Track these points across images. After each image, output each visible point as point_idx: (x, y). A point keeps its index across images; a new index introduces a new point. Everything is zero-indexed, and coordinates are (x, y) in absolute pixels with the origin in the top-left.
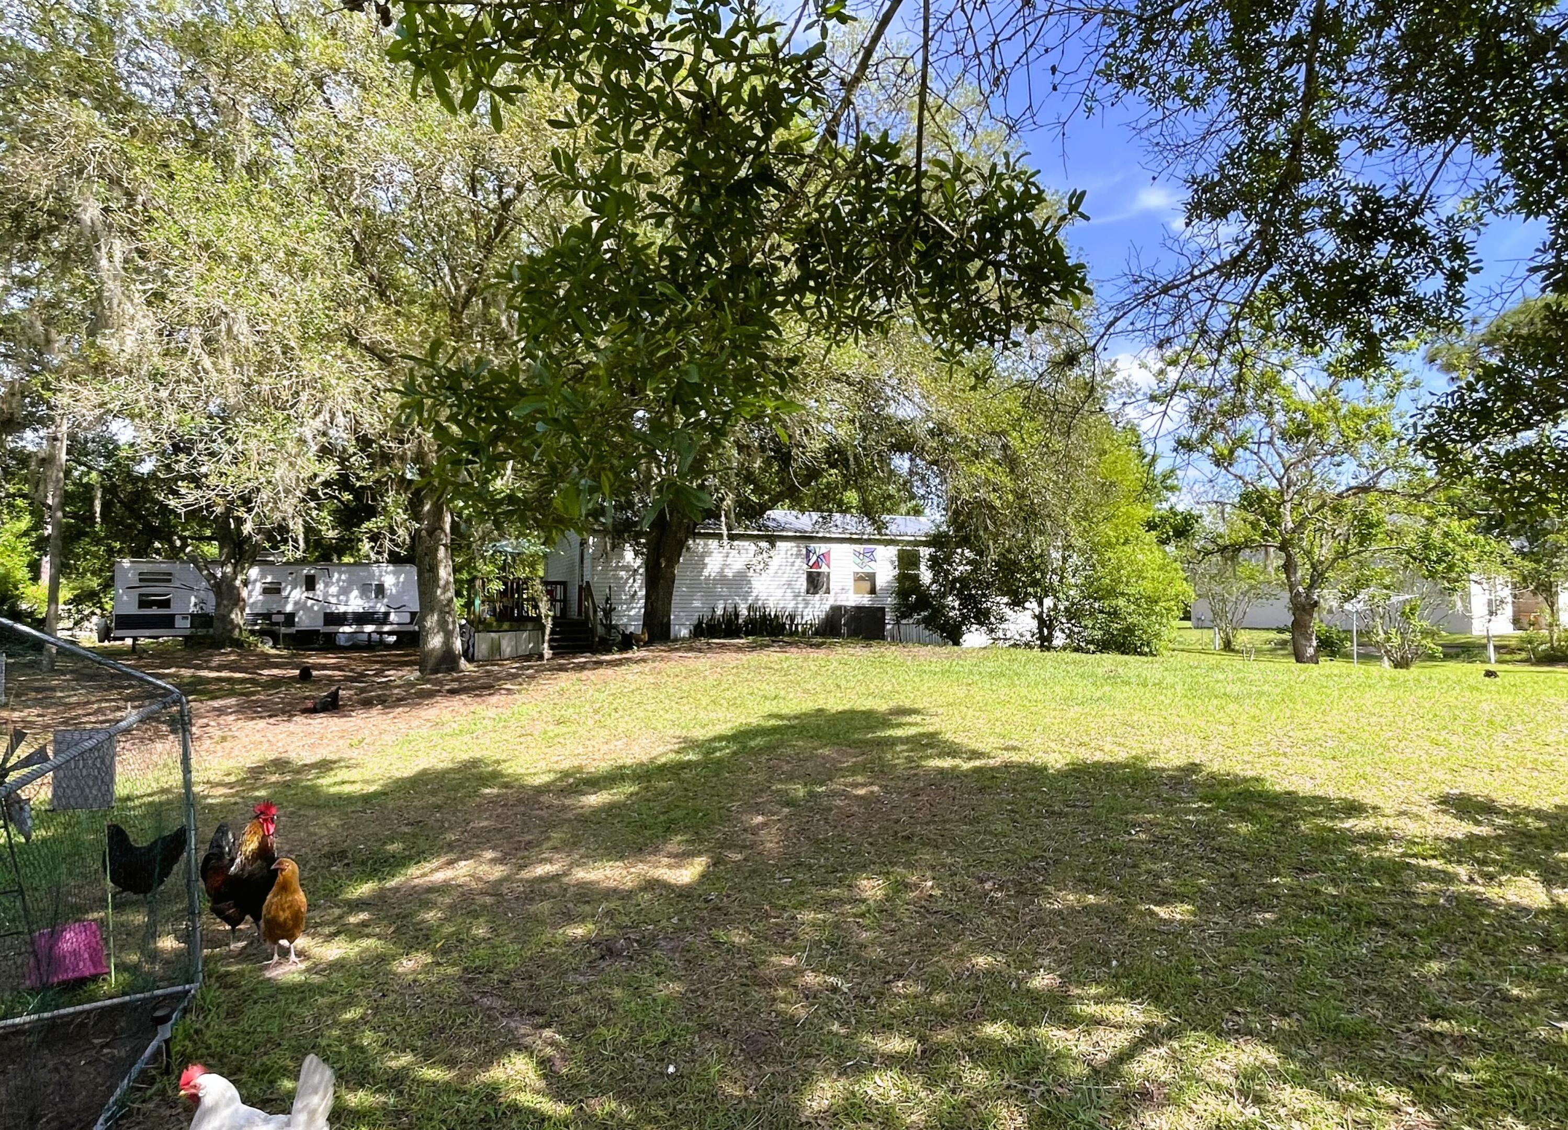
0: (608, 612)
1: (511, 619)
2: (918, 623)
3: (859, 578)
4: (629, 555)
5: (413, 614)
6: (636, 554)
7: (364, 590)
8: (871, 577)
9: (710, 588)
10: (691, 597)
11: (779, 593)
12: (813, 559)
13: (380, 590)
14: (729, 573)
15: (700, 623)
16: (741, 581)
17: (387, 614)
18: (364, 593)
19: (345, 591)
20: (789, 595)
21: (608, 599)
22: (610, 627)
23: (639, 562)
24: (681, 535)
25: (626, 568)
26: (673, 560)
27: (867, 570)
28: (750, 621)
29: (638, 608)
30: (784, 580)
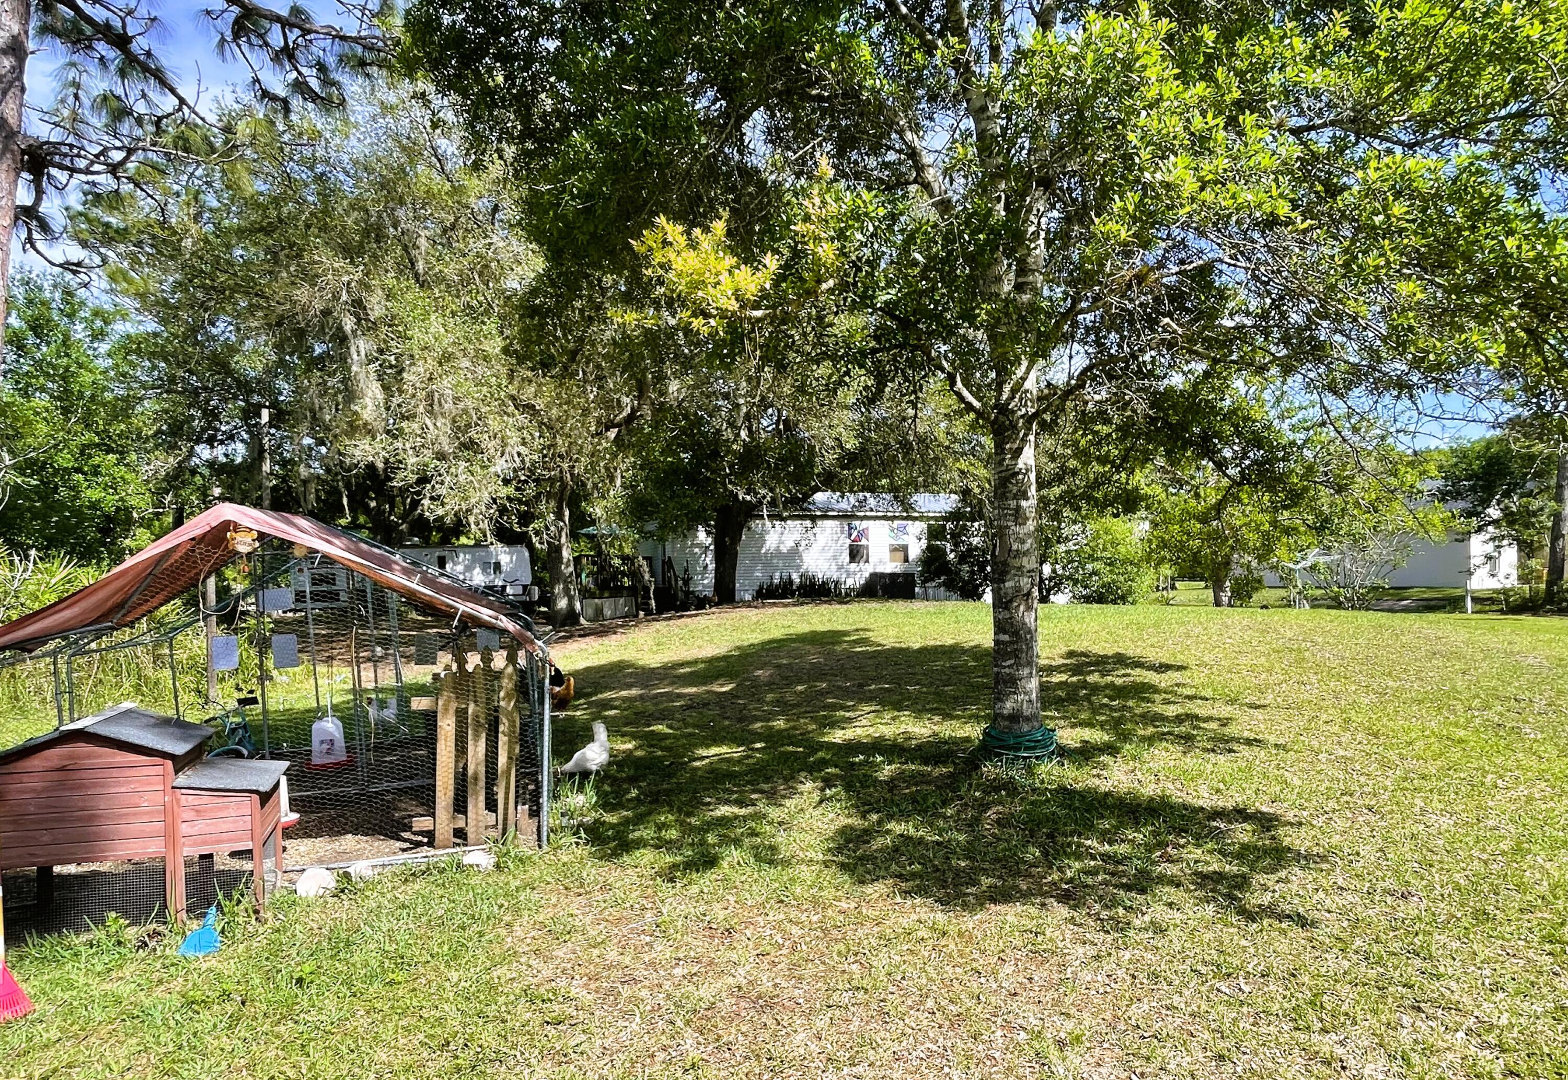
0: (686, 582)
1: (609, 588)
2: (939, 586)
3: (894, 549)
4: (701, 535)
5: (525, 587)
6: (708, 533)
7: (485, 566)
8: (904, 549)
9: (769, 561)
10: (751, 569)
11: (826, 566)
12: (855, 534)
13: (497, 566)
14: (784, 550)
15: (761, 587)
16: (794, 554)
17: (504, 587)
18: (484, 570)
19: (469, 568)
20: (834, 568)
21: (686, 570)
22: (688, 593)
23: (710, 540)
24: (742, 518)
25: (699, 545)
26: (736, 539)
27: (900, 542)
28: (801, 586)
29: (709, 579)
30: (831, 554)
